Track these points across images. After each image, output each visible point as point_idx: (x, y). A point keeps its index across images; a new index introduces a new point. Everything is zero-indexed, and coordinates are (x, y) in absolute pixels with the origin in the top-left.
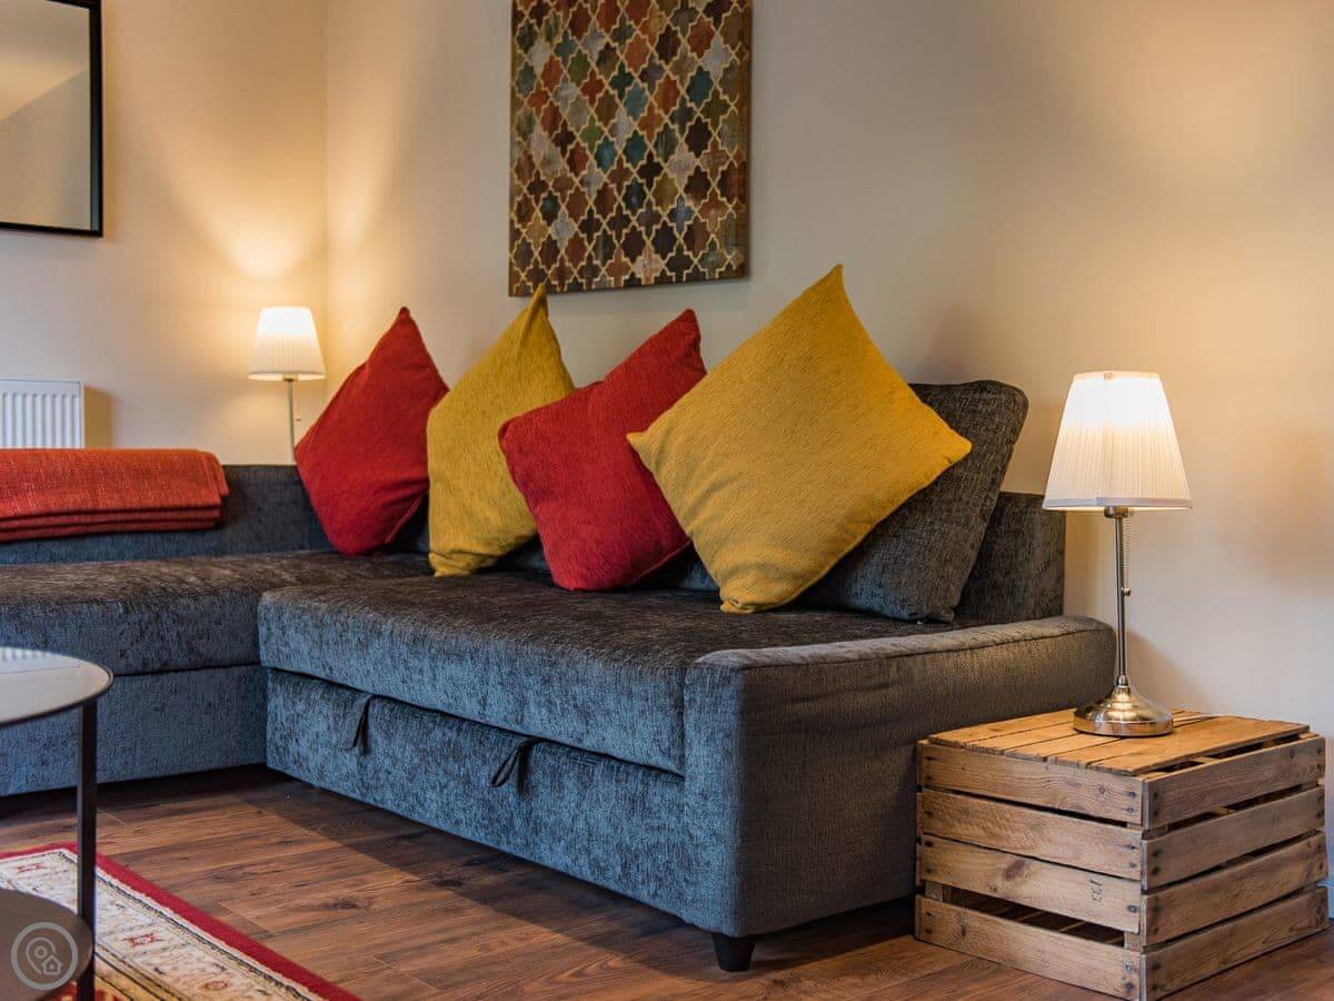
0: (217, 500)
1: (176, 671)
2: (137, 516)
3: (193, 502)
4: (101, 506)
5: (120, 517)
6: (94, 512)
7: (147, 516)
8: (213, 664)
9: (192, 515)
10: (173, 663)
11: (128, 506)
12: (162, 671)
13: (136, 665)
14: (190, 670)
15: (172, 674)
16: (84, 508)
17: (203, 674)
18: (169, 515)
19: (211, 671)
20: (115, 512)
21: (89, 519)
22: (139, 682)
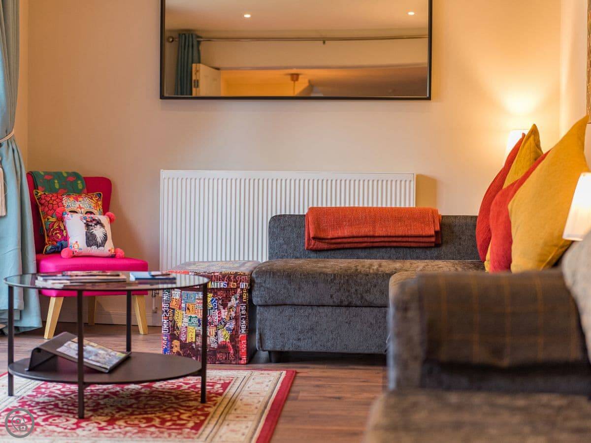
0: (433, 233)
1: (356, 306)
2: (394, 239)
3: (421, 233)
4: (377, 235)
5: (386, 239)
6: (374, 237)
7: (400, 239)
8: (373, 305)
9: (421, 240)
10: (354, 303)
11: (389, 234)
12: (349, 306)
13: (337, 302)
14: (362, 307)
15: (354, 308)
16: (368, 234)
17: (368, 309)
18: (410, 239)
19: (372, 309)
20: (384, 237)
21: (372, 240)
22: (339, 310)
